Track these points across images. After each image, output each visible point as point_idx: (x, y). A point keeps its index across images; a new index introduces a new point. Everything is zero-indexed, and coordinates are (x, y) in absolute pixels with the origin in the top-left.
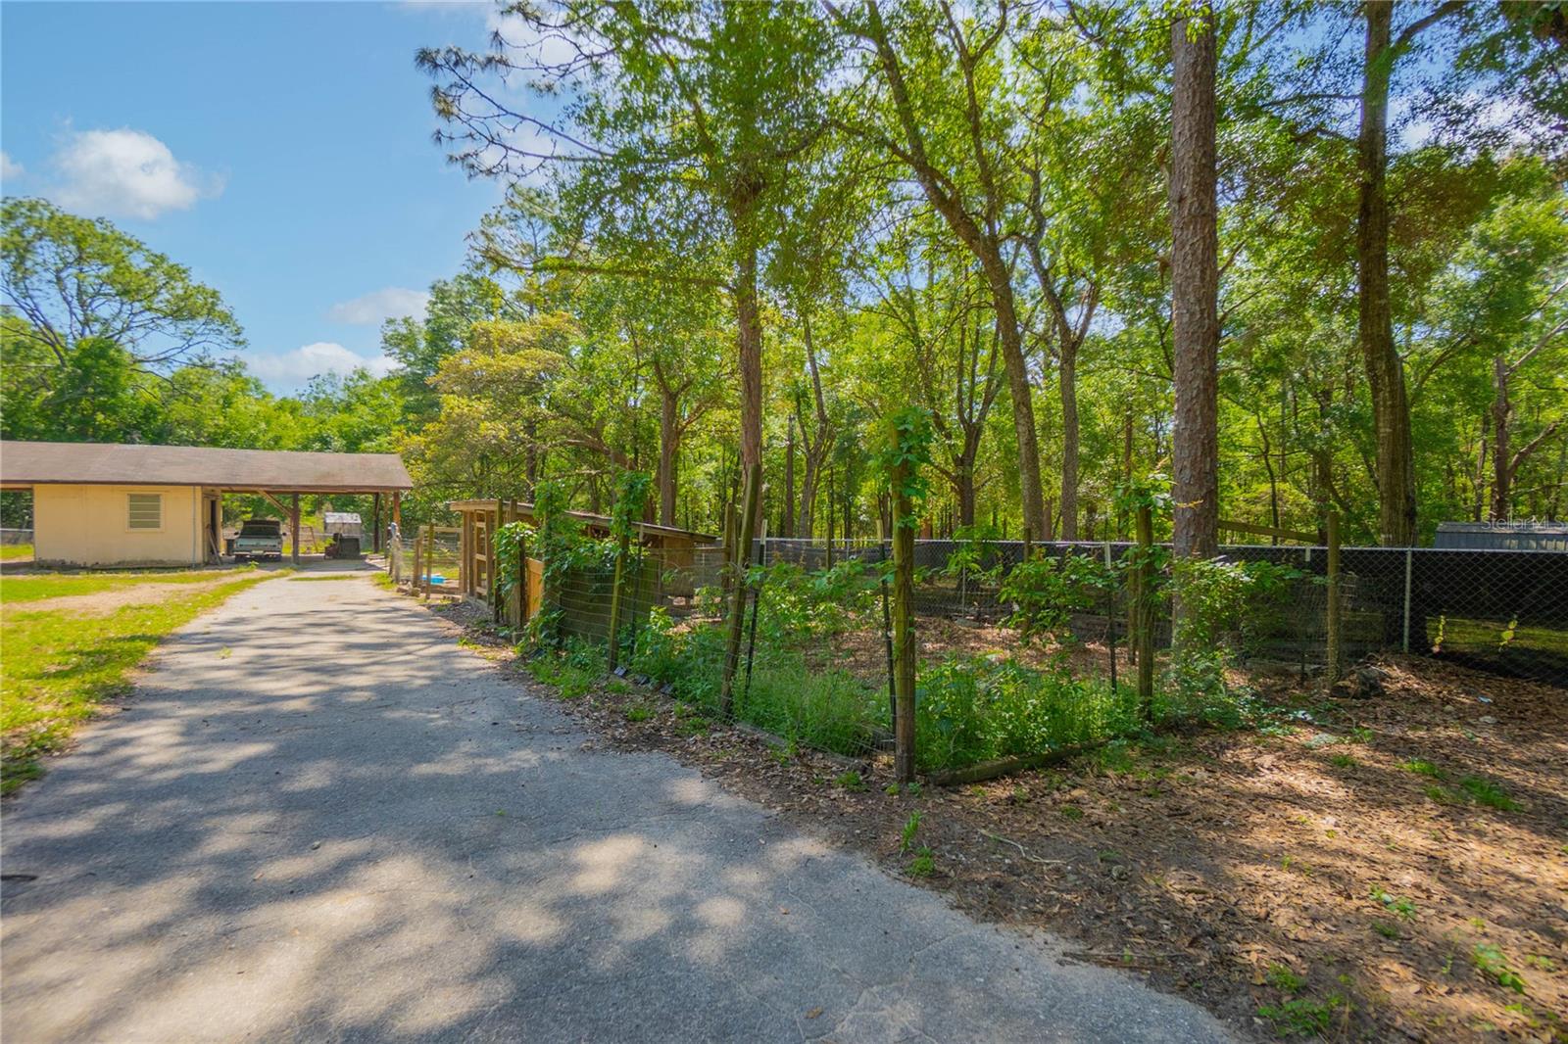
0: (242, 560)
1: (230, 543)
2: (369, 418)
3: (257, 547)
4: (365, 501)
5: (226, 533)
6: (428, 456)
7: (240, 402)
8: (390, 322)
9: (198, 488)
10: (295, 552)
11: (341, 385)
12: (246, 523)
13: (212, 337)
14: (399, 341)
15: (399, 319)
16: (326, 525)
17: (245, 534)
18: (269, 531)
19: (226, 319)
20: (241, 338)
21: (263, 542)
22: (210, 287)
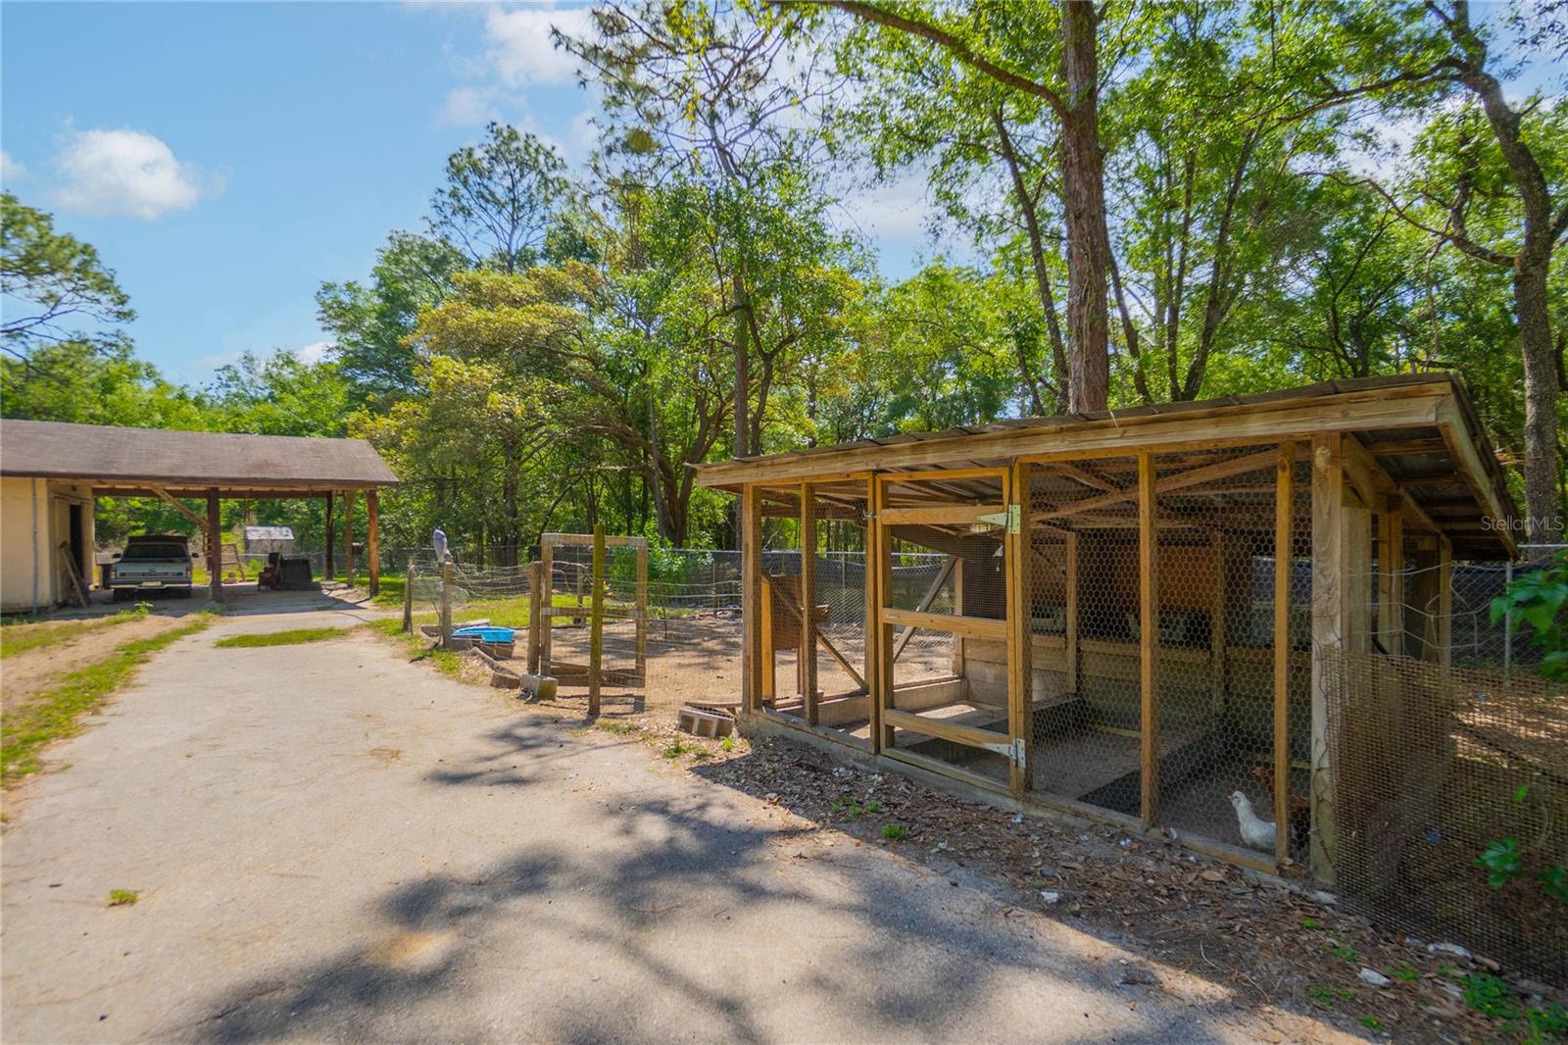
0: (126, 598)
1: (106, 569)
2: (299, 409)
3: (150, 576)
4: (297, 511)
5: (98, 557)
6: (405, 442)
7: (125, 388)
8: (328, 288)
9: (42, 481)
10: (216, 582)
11: (261, 370)
12: (132, 539)
13: (85, 305)
14: (340, 313)
15: (341, 283)
16: (247, 543)
17: (128, 557)
18: (172, 551)
19: (104, 285)
20: (126, 309)
21: (160, 569)
22: (81, 239)
